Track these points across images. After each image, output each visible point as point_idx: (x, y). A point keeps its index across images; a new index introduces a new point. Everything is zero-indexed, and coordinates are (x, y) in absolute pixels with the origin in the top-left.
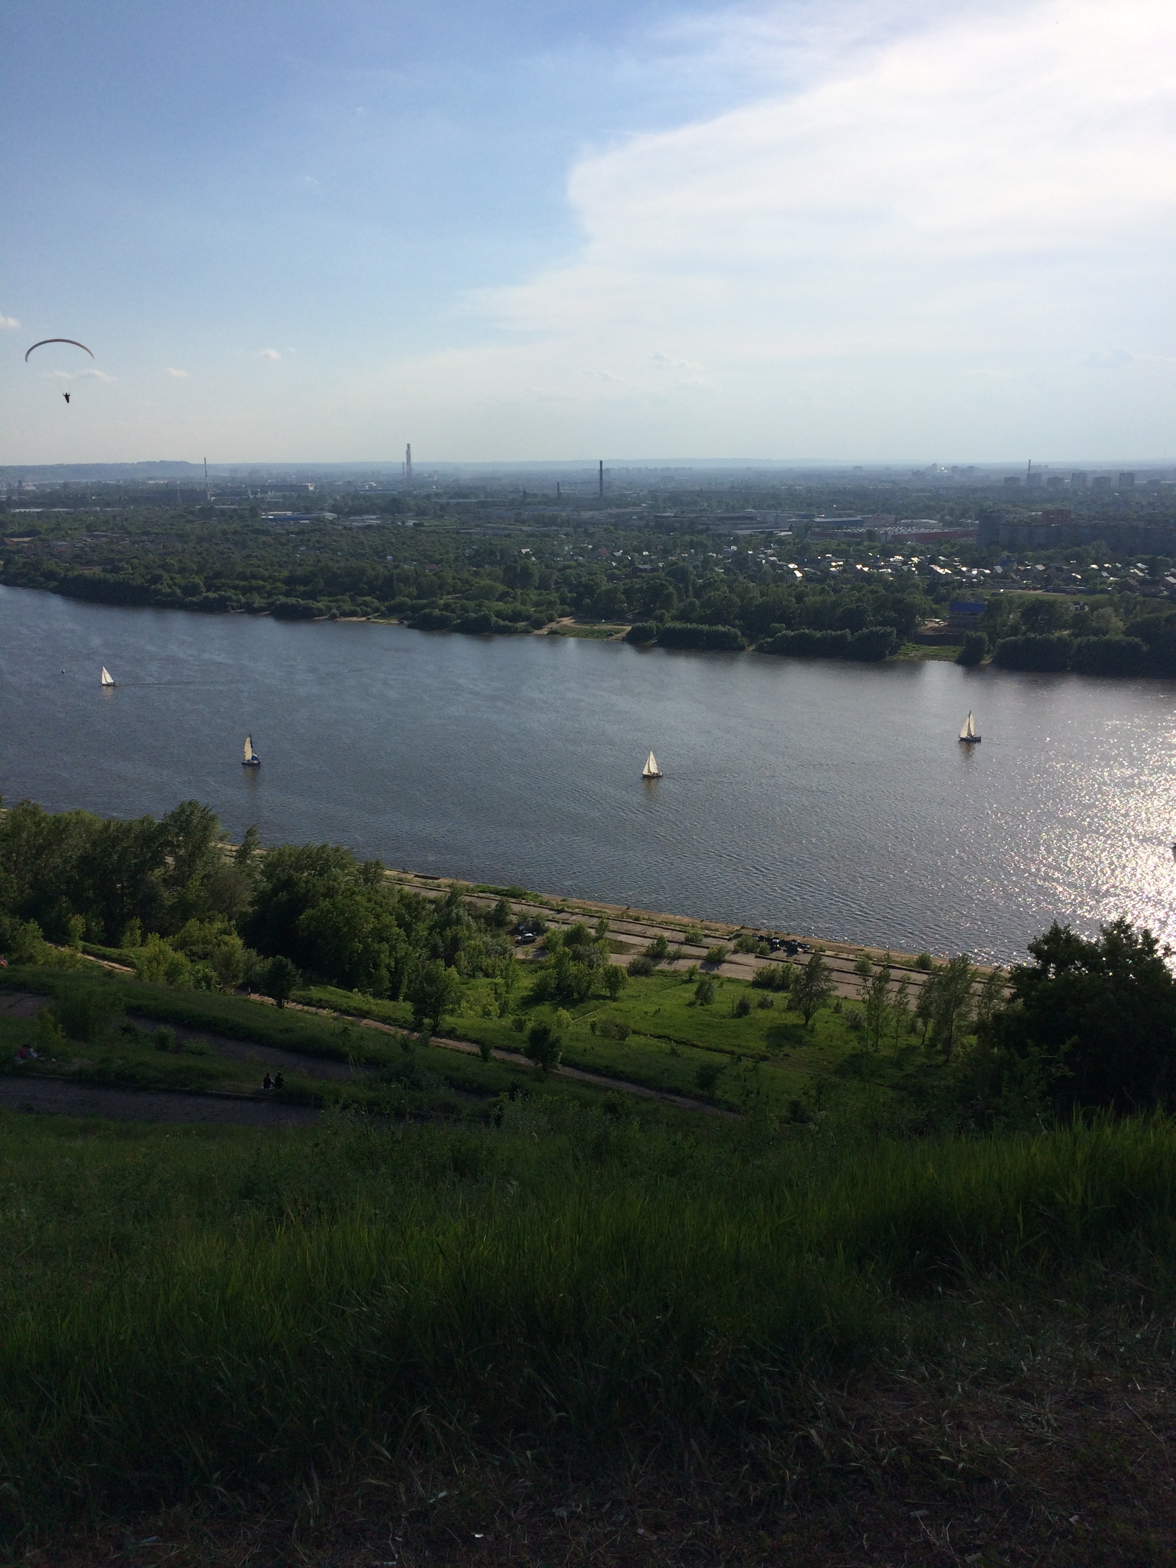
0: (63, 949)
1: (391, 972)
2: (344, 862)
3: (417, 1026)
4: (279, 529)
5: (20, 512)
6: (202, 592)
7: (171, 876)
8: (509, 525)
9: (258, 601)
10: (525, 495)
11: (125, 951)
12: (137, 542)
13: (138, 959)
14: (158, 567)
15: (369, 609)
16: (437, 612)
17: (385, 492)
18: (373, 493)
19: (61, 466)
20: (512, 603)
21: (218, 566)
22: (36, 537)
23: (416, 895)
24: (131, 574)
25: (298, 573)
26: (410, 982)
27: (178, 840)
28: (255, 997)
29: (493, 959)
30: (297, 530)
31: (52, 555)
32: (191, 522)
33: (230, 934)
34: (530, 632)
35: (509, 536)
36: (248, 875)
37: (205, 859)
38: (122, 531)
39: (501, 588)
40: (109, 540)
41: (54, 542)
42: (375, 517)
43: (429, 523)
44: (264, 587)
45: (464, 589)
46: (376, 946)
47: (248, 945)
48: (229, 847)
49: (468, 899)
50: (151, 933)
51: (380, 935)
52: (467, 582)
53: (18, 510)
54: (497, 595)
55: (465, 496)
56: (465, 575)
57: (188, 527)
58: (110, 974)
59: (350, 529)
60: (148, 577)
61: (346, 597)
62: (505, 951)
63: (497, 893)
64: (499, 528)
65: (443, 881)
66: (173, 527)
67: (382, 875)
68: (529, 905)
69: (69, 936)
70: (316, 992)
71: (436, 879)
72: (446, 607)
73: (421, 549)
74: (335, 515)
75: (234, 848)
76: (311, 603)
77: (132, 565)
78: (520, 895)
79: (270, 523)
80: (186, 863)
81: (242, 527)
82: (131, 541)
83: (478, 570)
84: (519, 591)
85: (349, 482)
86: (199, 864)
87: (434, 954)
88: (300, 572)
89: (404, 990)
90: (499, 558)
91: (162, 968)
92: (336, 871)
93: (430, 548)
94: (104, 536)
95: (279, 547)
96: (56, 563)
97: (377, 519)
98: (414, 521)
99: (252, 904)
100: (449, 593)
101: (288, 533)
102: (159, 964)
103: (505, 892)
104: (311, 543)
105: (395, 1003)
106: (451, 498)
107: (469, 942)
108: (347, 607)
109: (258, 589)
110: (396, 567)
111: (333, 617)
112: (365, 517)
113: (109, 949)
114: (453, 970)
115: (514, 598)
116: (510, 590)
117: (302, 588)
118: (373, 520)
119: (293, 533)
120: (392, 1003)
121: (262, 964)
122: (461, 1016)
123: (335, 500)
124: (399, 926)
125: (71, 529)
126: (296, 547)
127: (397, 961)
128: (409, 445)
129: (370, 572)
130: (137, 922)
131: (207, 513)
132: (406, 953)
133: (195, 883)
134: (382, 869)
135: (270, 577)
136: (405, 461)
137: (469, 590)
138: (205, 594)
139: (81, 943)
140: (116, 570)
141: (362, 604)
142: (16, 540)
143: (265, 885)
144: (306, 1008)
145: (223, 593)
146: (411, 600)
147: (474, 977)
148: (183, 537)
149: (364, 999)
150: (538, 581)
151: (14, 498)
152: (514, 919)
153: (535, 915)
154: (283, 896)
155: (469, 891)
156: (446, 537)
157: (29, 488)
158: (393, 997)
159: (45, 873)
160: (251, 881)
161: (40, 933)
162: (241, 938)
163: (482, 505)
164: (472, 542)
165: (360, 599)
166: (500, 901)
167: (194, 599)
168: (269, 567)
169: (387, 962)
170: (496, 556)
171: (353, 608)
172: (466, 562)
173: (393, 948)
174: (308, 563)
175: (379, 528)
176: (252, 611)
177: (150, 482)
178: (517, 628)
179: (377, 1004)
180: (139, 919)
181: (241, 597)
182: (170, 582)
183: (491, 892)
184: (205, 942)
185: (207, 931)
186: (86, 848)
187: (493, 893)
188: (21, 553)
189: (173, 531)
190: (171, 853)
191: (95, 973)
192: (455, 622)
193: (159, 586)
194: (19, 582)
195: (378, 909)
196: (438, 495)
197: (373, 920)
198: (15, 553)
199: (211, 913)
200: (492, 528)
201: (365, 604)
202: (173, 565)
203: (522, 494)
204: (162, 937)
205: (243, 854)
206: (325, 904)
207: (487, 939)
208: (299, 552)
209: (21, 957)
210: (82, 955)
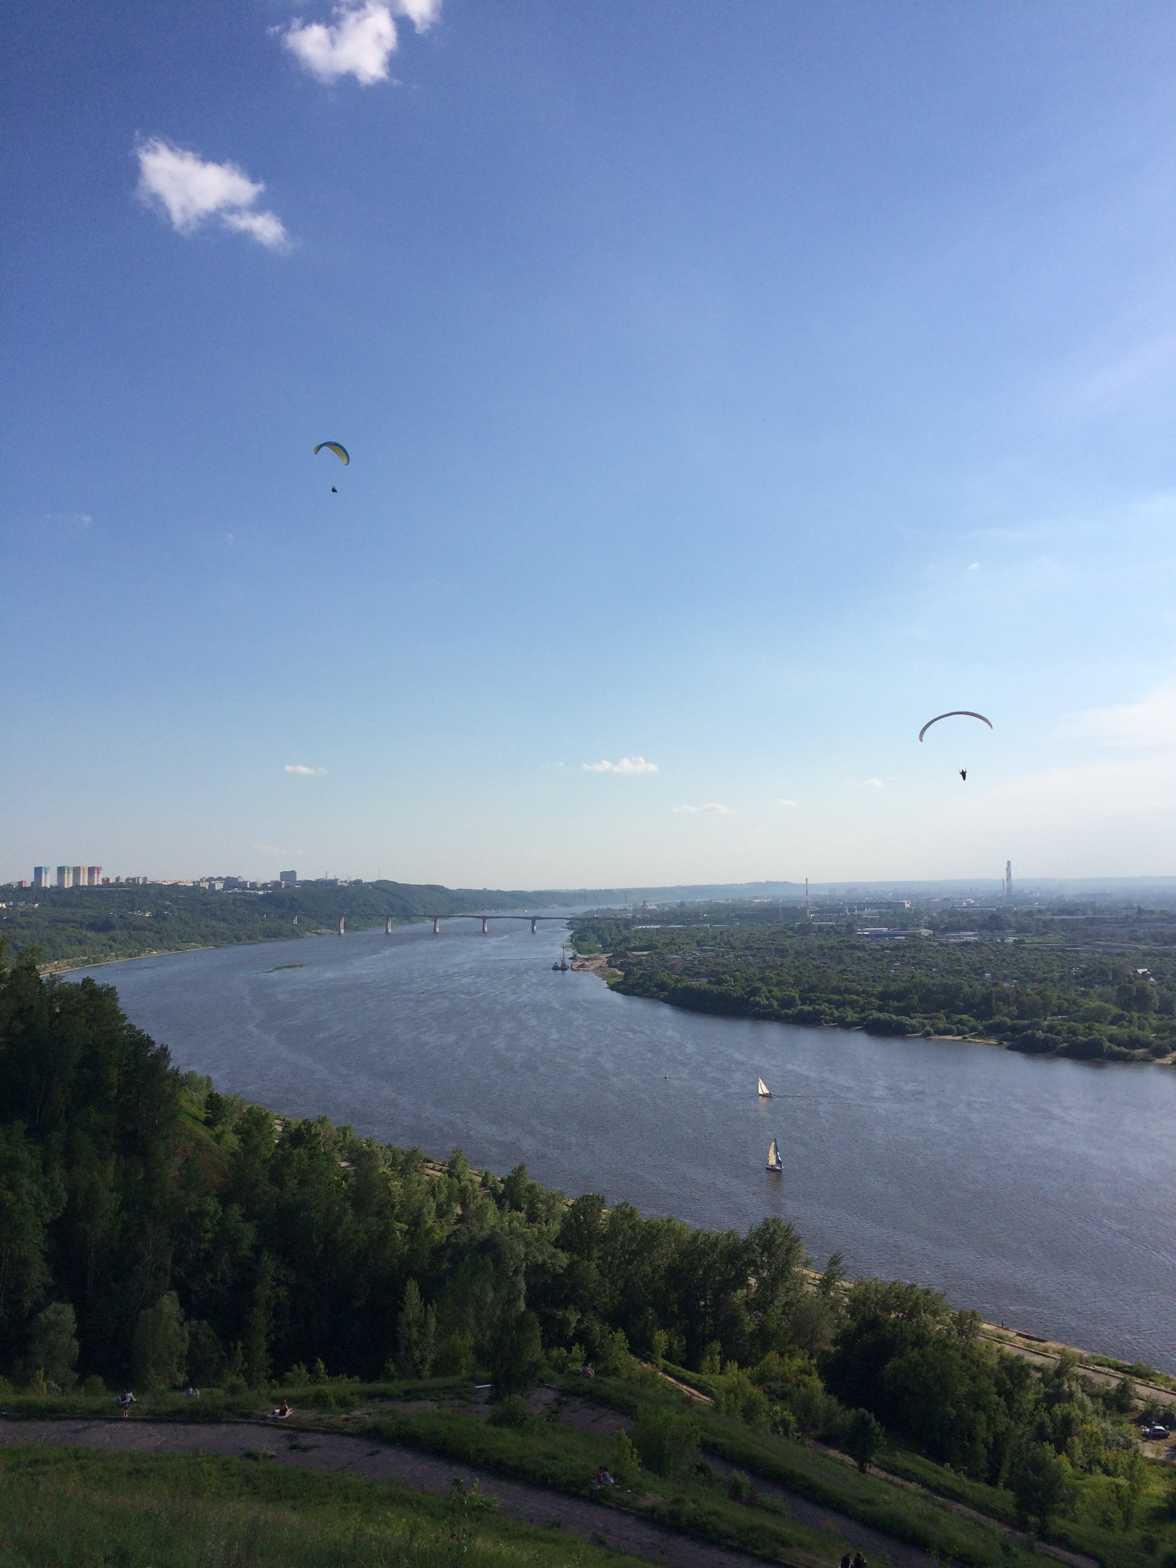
0: (645, 1365)
1: (989, 1449)
2: (935, 1307)
3: (1021, 1525)
4: (874, 945)
5: (642, 928)
6: (797, 1005)
7: (753, 1299)
8: (1122, 943)
9: (851, 1015)
10: (1140, 911)
11: (704, 1377)
12: (741, 957)
13: (717, 1388)
14: (757, 980)
15: (965, 1028)
16: (1040, 1034)
17: (983, 909)
18: (971, 910)
19: (680, 888)
20: (1128, 1027)
21: (814, 980)
22: (654, 951)
23: (1019, 1358)
24: (733, 987)
25: (892, 989)
26: (1013, 1464)
27: (762, 1261)
28: (834, 1453)
29: (1115, 1452)
30: (892, 946)
31: (665, 967)
32: (790, 937)
33: (810, 1375)
34: (1151, 1061)
35: (1122, 955)
36: (832, 1308)
37: (787, 1284)
38: (728, 946)
39: (1115, 1010)
40: (715, 954)
41: (667, 956)
42: (972, 933)
43: (1030, 940)
44: (857, 1001)
45: (1071, 1010)
46: (971, 1414)
47: (829, 1390)
48: (813, 1275)
49: (1081, 1372)
50: (730, 1361)
51: (977, 1402)
52: (1075, 1003)
53: (640, 927)
54: (1109, 1018)
55: (1070, 913)
56: (1073, 995)
57: (787, 942)
58: (688, 1401)
59: (947, 945)
60: (749, 989)
61: (941, 1014)
62: (1128, 1445)
63: (1118, 1368)
64: (1111, 947)
65: (1052, 1345)
66: (774, 942)
67: (977, 1328)
68: (1158, 1389)
69: (653, 1352)
70: (902, 1460)
71: (1043, 1341)
72: (1051, 1029)
73: (1022, 966)
74: (931, 932)
75: (818, 1276)
76: (905, 1020)
77: (734, 977)
78: (1148, 1376)
79: (866, 938)
80: (769, 1286)
81: (839, 942)
82: (735, 955)
83: (1087, 990)
84: (1135, 1015)
85: (946, 899)
86: (781, 1291)
87: (1041, 1435)
88: (893, 988)
89: (1004, 1473)
90: (1111, 978)
91: (740, 1403)
92: (926, 1317)
93: (1033, 967)
94: (713, 951)
95: (874, 962)
96: (668, 974)
97: (975, 935)
98: (1015, 938)
99: (834, 1342)
100: (1053, 1014)
101: (884, 949)
102: (736, 1397)
103: (1128, 1369)
104: (906, 959)
105: (993, 1490)
106: (1054, 915)
107: (1084, 1426)
108: (941, 1025)
109: (852, 1004)
110: (995, 985)
111: (927, 1035)
112: (963, 933)
113: (689, 1373)
114: (1063, 1458)
115: (1130, 1022)
116: (1125, 1012)
117: (896, 1004)
118: (970, 936)
119: (887, 949)
120: (989, 1489)
121: (843, 1416)
122: (1075, 1521)
123: (932, 917)
124: (999, 1394)
125: (683, 944)
126: (891, 962)
127: (996, 1436)
128: (1009, 863)
129: (967, 989)
130: (717, 1346)
131: (804, 930)
132: (1007, 1429)
133: (776, 1310)
134: (980, 1320)
135: (863, 992)
136: (1005, 878)
137: (1078, 1011)
138: (800, 1007)
139: (662, 1362)
140: (720, 982)
141: (957, 1023)
142: (636, 953)
143: (848, 1323)
144: (890, 1477)
145: (818, 1007)
146: (1012, 1020)
147: (1091, 1471)
148: (782, 952)
149: (957, 1478)
150: (1158, 1004)
151: (638, 916)
152: (1141, 1405)
153: (1167, 1403)
154: (868, 1338)
155: (1083, 1362)
156: (1049, 955)
157: (651, 907)
158: (992, 1481)
159: (636, 1281)
160: (834, 1316)
161: (626, 1345)
162: (822, 1381)
163: (1091, 922)
164: (1080, 961)
165: (956, 1017)
166: (1122, 1379)
167: (789, 1012)
168: (863, 982)
169: (985, 1436)
170: (1107, 976)
171: (948, 1026)
172: (1074, 981)
173: (991, 1420)
174: (902, 979)
175: (976, 944)
176: (845, 1025)
177: (756, 901)
178: (1134, 1056)
179: (972, 1487)
180: (719, 1344)
181: (835, 1011)
182: (768, 995)
183: (1109, 1366)
184: (785, 1380)
185: (786, 1367)
186: (674, 1259)
187: (1113, 1368)
188: (640, 965)
189: (774, 946)
190: (756, 1273)
191: (674, 1397)
192: (1062, 1045)
193: (757, 999)
194: (636, 991)
195: (974, 1369)
196: (1040, 911)
197: (968, 1382)
198: (634, 965)
199: (791, 1347)
200: (1102, 946)
201: (961, 1022)
202: (772, 978)
203: (1136, 910)
204: (740, 1367)
205: (826, 1284)
206: (914, 1354)
207: (1107, 1425)
208: (893, 968)
209: (606, 1368)
210: (663, 1375)
